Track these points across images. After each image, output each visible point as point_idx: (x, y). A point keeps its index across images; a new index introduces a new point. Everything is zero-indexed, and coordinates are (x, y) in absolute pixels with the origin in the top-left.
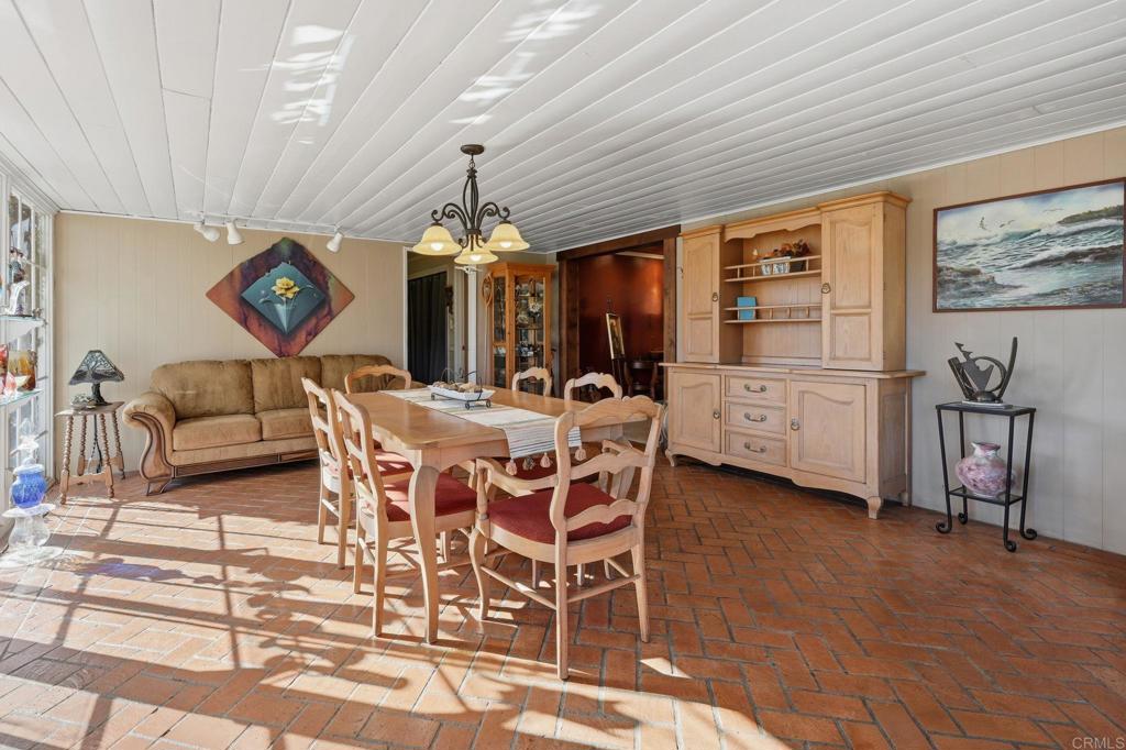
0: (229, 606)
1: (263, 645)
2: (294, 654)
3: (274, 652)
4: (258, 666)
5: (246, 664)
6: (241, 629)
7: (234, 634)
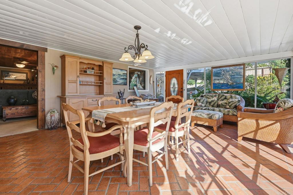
0: (210, 184)
1: (211, 166)
2: (207, 161)
3: (210, 164)
4: (216, 164)
5: (218, 166)
6: (213, 174)
7: (216, 174)
